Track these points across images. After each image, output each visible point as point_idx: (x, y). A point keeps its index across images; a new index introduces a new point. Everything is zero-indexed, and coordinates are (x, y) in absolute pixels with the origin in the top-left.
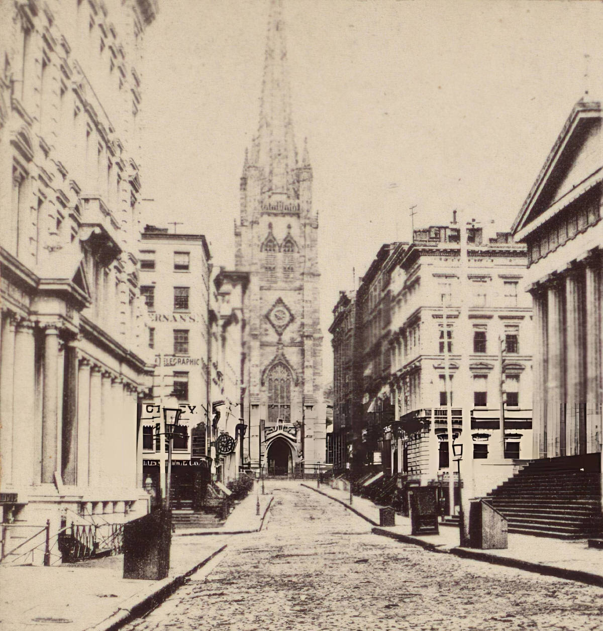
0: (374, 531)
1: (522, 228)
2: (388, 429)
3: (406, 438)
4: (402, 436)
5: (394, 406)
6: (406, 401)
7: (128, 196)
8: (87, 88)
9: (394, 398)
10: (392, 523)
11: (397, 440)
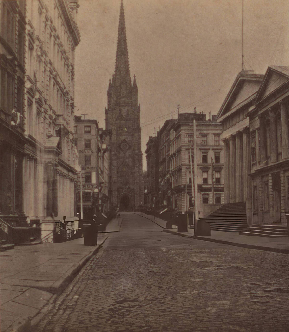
0: (164, 231)
1: (220, 118)
2: (169, 191)
3: (176, 195)
4: (175, 194)
5: (171, 183)
6: (176, 181)
7: (70, 111)
8: (58, 77)
9: (172, 179)
10: (171, 228)
11: (173, 196)
